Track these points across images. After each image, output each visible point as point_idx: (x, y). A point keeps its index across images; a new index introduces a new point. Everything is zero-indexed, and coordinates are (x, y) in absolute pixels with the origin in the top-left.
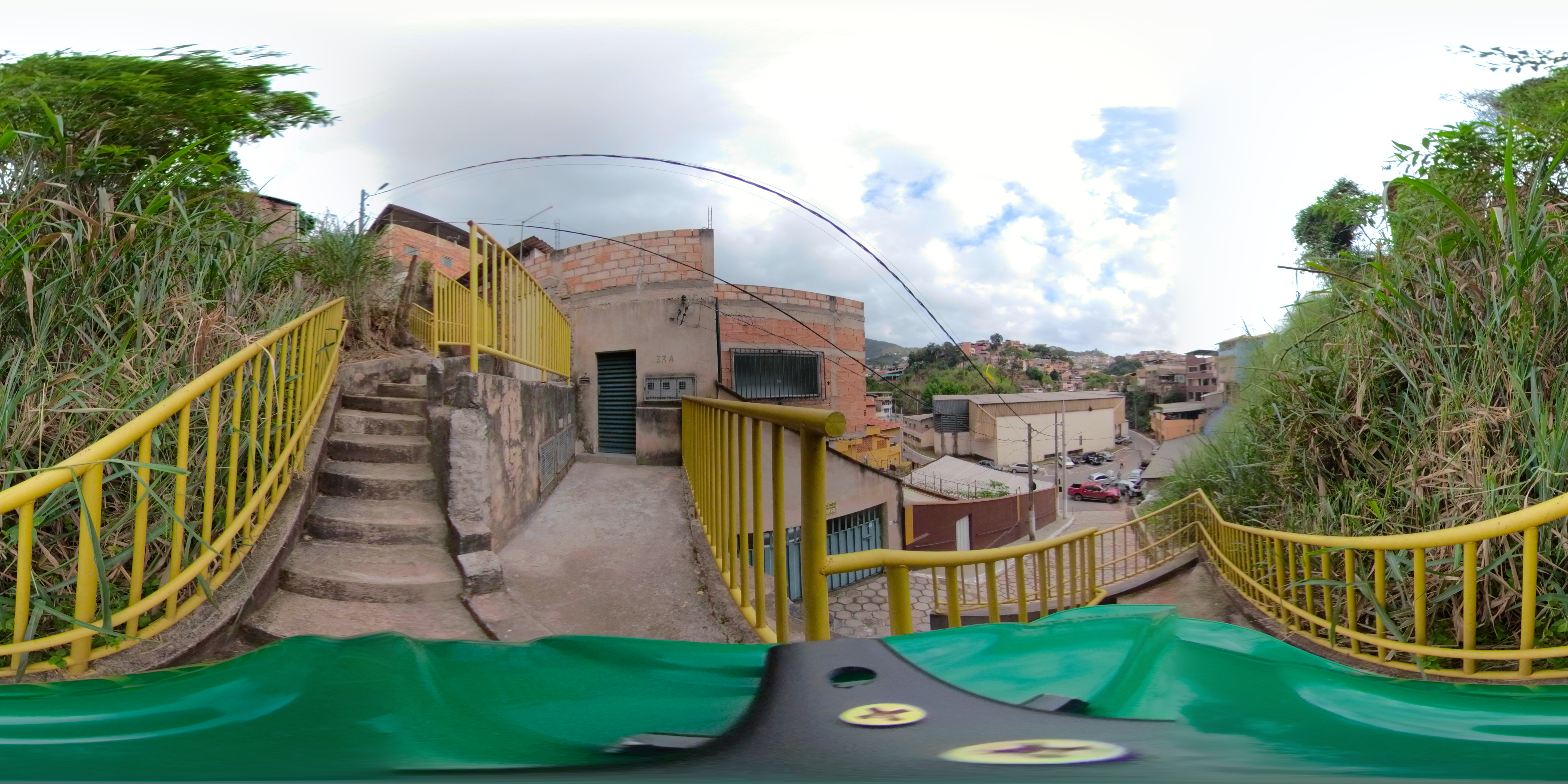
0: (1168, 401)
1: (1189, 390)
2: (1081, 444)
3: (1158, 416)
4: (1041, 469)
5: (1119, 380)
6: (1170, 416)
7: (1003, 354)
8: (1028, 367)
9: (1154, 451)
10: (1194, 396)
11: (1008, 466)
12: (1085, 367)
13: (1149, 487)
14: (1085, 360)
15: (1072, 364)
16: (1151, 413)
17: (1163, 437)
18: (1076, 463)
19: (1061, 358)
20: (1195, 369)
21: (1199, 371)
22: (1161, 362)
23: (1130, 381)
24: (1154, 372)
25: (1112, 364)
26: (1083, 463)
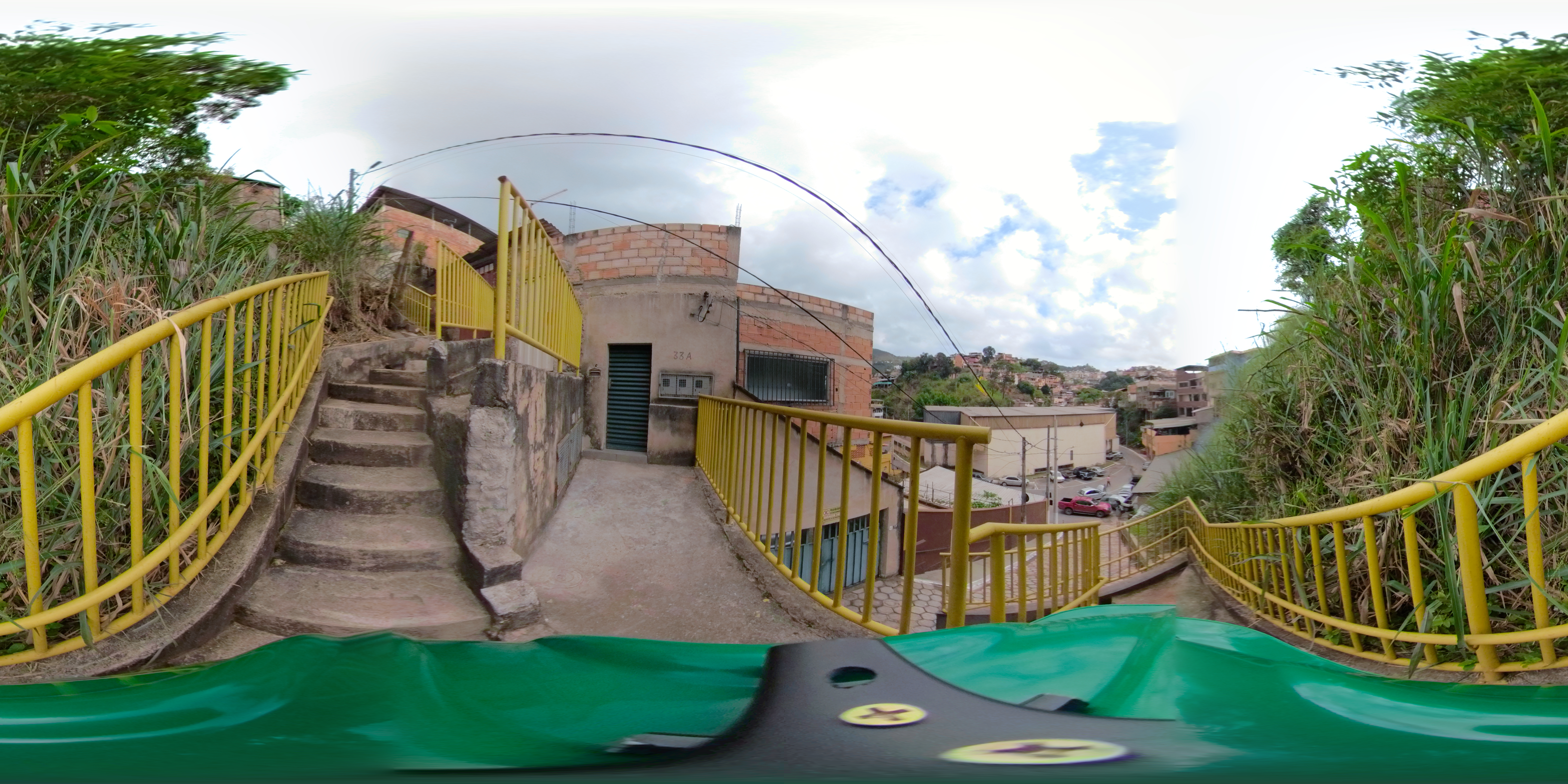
0: (1159, 417)
1: (1180, 405)
2: (1072, 459)
3: (1149, 431)
4: (1031, 483)
5: (1110, 396)
6: (1161, 432)
7: (995, 367)
8: (1020, 381)
9: (1145, 467)
10: (1185, 411)
11: (998, 479)
12: (1076, 382)
13: (1141, 502)
14: (1077, 375)
15: (1063, 378)
16: (1142, 429)
17: (1154, 452)
18: (1066, 478)
19: (1052, 373)
20: (1186, 385)
21: (1189, 387)
22: (1152, 378)
23: (1121, 397)
24: (1145, 388)
25: (1103, 380)
26: (1074, 478)
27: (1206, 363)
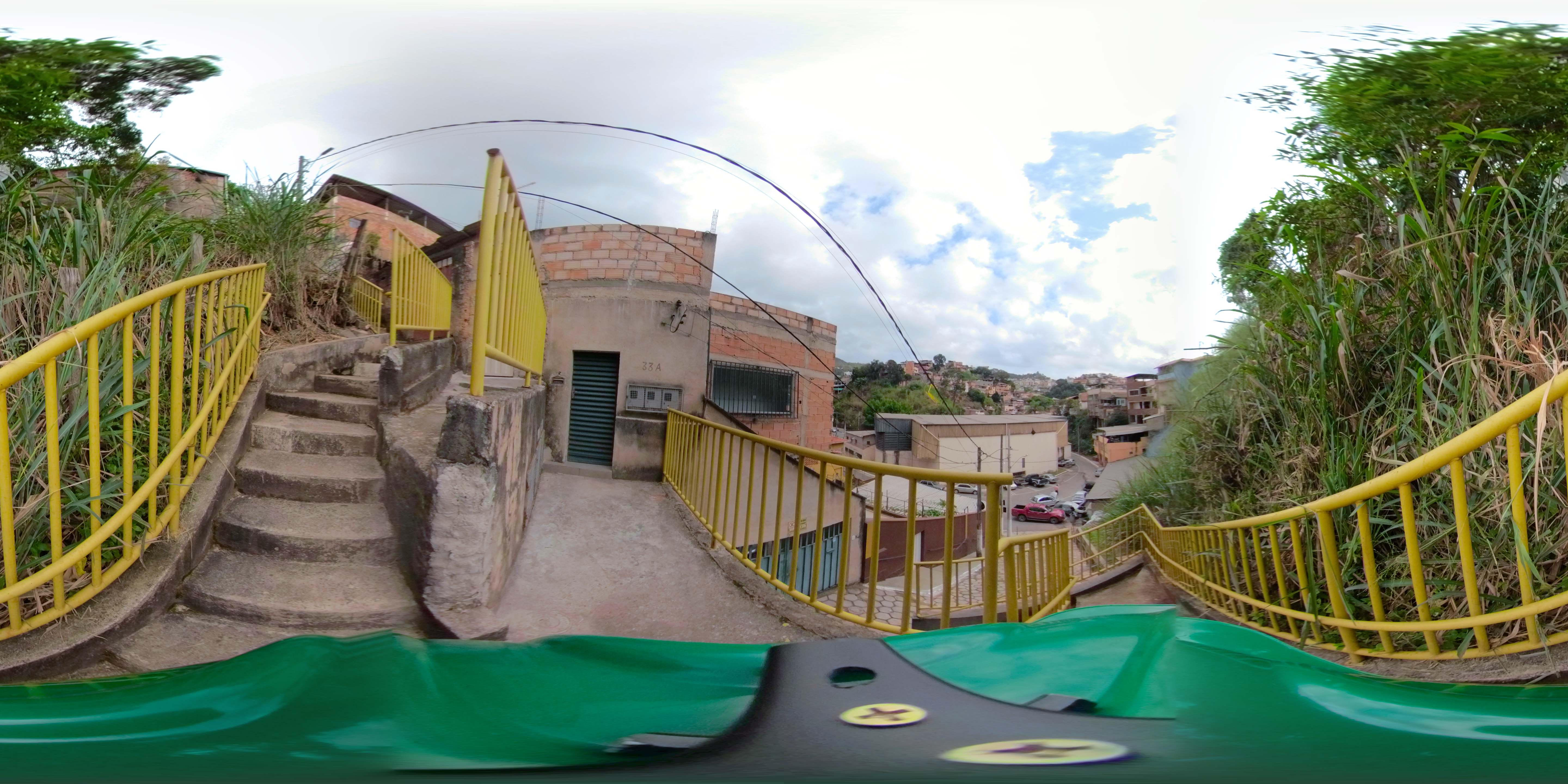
0: (1110, 424)
1: (1131, 413)
2: (1024, 466)
3: (1101, 439)
5: (1061, 404)
6: (1112, 439)
7: (945, 375)
8: (970, 388)
9: (1098, 473)
10: (1136, 419)
12: (1027, 390)
13: (1094, 509)
14: (1027, 382)
15: (1013, 386)
16: (1094, 436)
17: (1106, 459)
18: (1019, 485)
19: (1003, 381)
20: (1136, 393)
21: (1140, 395)
22: (1103, 386)
23: (1073, 404)
24: (1096, 395)
25: (1054, 387)
26: (1026, 485)
27: (1155, 372)
